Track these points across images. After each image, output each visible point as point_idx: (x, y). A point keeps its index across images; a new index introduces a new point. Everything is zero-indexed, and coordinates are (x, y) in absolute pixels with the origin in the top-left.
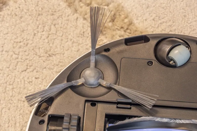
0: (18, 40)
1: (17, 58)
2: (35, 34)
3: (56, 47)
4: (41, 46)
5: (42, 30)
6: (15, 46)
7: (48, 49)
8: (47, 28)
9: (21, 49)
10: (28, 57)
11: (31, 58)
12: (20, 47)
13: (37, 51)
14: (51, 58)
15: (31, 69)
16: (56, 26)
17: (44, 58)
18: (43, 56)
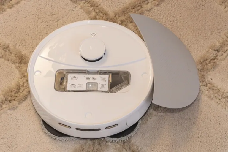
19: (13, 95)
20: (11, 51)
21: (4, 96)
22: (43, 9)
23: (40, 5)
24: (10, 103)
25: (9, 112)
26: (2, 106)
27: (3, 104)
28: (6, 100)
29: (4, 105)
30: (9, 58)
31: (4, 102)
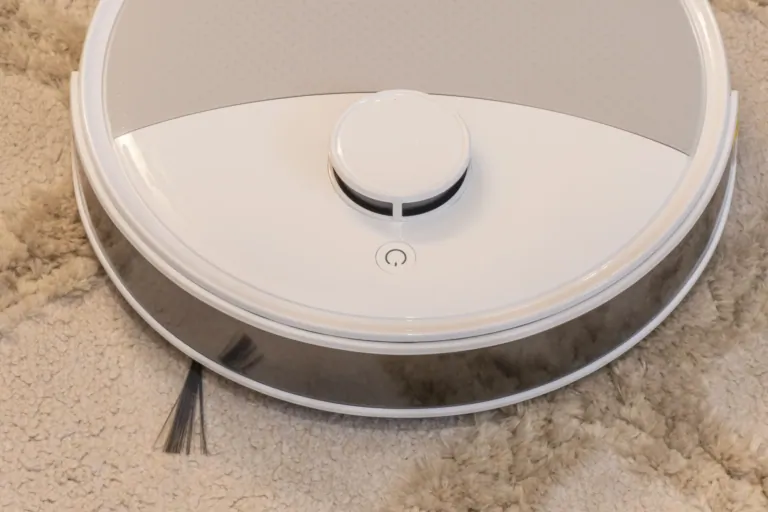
19: (64, 232)
20: (34, 27)
21: (21, 238)
24: (57, 267)
25: (57, 311)
26: (13, 287)
27: (18, 275)
28: (32, 256)
29: (27, 280)
30: (28, 58)
31: (22, 264)
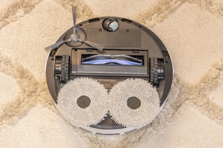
0: (40, 23)
1: (41, 31)
2: (48, 20)
3: (58, 25)
4: (51, 25)
5: (51, 18)
6: (39, 25)
7: (54, 26)
8: (53, 17)
9: (42, 27)
10: (45, 30)
11: (47, 31)
12: (42, 26)
13: (50, 27)
14: (56, 30)
15: (47, 36)
16: (58, 16)
17: (52, 31)
18: (52, 30)
22: (46, 23)
23: (43, 19)
